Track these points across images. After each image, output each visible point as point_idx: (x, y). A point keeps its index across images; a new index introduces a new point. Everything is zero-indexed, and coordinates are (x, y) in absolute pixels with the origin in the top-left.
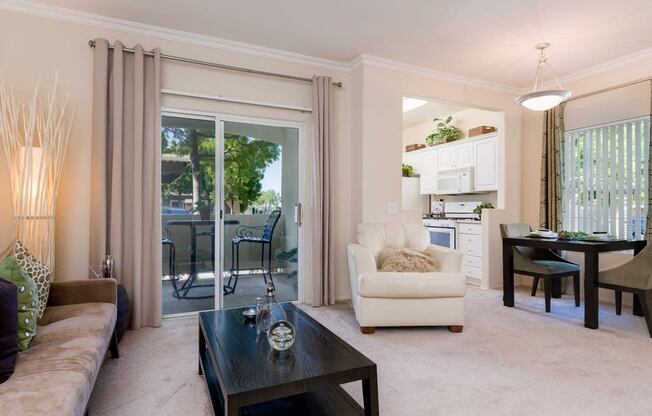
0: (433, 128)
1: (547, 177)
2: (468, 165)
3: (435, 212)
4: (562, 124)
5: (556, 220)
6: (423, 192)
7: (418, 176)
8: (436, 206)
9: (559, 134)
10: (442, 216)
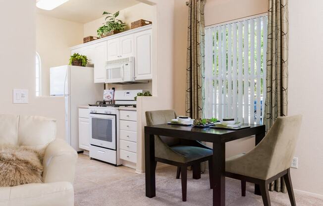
0: (103, 21)
1: (191, 67)
2: (129, 55)
3: (106, 99)
4: (203, 19)
5: (198, 107)
6: (97, 81)
7: (92, 66)
8: (107, 94)
9: (200, 29)
10: (112, 103)
